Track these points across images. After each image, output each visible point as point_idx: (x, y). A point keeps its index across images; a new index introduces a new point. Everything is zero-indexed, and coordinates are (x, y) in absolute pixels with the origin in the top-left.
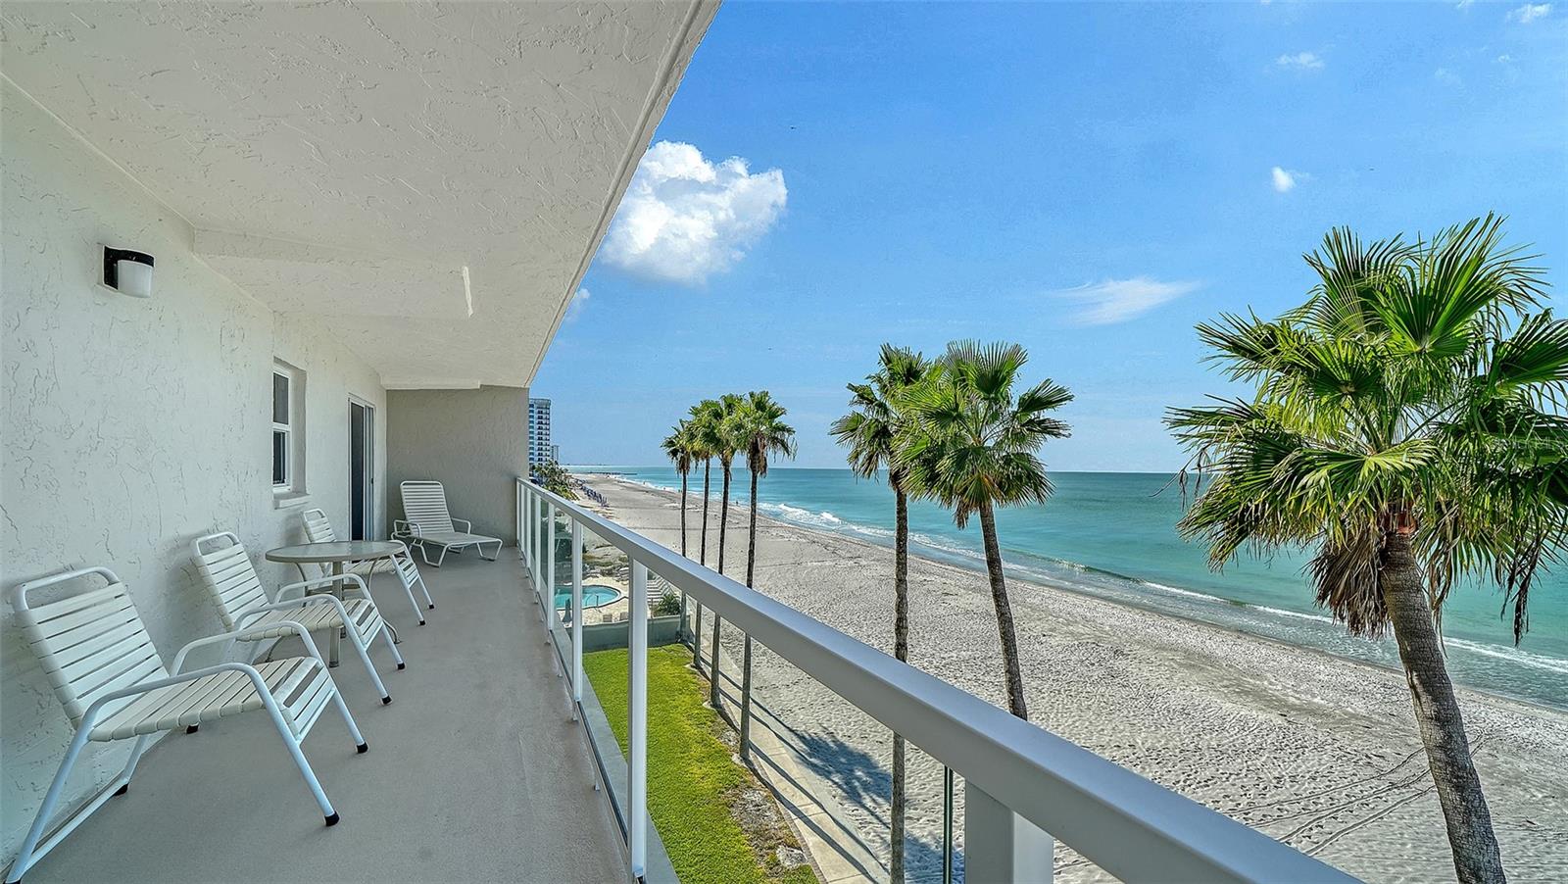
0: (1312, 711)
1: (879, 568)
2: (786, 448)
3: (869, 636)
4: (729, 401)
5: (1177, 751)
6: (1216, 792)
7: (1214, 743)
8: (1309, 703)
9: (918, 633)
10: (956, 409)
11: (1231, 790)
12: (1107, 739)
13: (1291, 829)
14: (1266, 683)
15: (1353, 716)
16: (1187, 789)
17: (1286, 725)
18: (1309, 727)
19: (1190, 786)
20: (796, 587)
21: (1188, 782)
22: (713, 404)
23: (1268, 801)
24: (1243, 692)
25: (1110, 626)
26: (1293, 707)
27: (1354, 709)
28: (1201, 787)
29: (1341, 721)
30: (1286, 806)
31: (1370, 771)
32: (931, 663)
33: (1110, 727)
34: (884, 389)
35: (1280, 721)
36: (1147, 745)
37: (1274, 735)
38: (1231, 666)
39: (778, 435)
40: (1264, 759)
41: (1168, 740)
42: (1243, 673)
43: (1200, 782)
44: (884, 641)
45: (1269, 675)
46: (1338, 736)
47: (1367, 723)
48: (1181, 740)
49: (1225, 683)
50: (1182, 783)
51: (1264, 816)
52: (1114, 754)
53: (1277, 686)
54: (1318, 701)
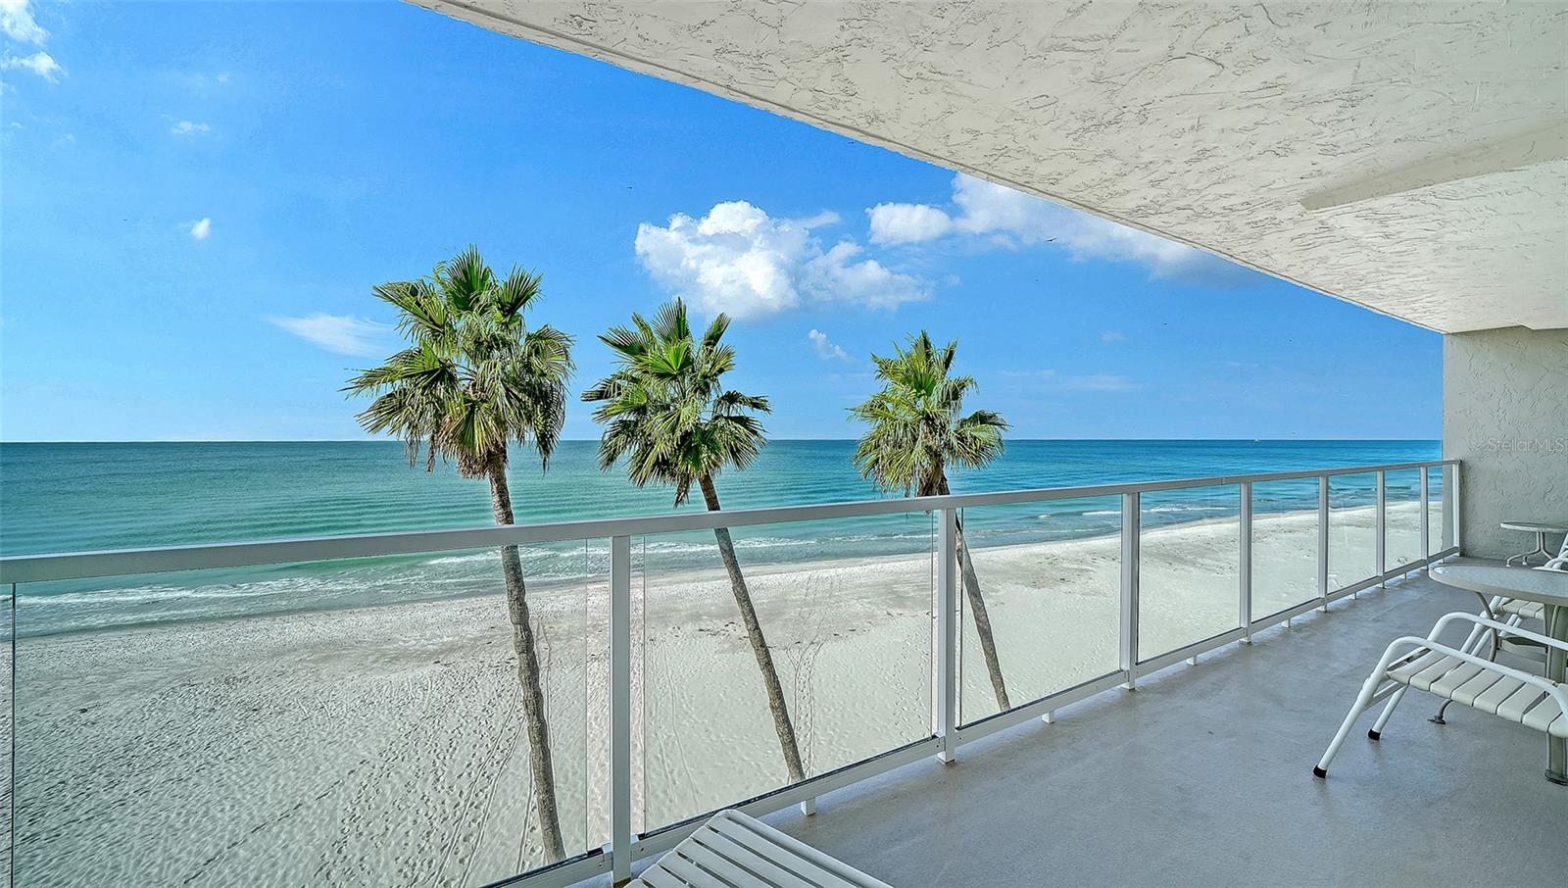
0: (451, 649)
5: (403, 738)
7: (417, 714)
8: (444, 644)
11: (472, 739)
14: (402, 644)
15: (476, 639)
16: (447, 763)
17: (446, 669)
18: (464, 665)
19: (445, 759)
21: (441, 758)
23: (498, 730)
24: (392, 659)
26: (436, 653)
27: (471, 635)
28: (453, 752)
29: (473, 647)
30: (510, 725)
35: (439, 668)
36: (375, 751)
37: (447, 681)
38: (361, 642)
40: (461, 702)
41: (385, 736)
42: (376, 644)
43: (448, 751)
45: (397, 636)
46: (482, 658)
47: (487, 641)
48: (395, 729)
49: (371, 658)
50: (438, 761)
51: (508, 741)
52: (357, 780)
53: (411, 640)
54: (445, 639)
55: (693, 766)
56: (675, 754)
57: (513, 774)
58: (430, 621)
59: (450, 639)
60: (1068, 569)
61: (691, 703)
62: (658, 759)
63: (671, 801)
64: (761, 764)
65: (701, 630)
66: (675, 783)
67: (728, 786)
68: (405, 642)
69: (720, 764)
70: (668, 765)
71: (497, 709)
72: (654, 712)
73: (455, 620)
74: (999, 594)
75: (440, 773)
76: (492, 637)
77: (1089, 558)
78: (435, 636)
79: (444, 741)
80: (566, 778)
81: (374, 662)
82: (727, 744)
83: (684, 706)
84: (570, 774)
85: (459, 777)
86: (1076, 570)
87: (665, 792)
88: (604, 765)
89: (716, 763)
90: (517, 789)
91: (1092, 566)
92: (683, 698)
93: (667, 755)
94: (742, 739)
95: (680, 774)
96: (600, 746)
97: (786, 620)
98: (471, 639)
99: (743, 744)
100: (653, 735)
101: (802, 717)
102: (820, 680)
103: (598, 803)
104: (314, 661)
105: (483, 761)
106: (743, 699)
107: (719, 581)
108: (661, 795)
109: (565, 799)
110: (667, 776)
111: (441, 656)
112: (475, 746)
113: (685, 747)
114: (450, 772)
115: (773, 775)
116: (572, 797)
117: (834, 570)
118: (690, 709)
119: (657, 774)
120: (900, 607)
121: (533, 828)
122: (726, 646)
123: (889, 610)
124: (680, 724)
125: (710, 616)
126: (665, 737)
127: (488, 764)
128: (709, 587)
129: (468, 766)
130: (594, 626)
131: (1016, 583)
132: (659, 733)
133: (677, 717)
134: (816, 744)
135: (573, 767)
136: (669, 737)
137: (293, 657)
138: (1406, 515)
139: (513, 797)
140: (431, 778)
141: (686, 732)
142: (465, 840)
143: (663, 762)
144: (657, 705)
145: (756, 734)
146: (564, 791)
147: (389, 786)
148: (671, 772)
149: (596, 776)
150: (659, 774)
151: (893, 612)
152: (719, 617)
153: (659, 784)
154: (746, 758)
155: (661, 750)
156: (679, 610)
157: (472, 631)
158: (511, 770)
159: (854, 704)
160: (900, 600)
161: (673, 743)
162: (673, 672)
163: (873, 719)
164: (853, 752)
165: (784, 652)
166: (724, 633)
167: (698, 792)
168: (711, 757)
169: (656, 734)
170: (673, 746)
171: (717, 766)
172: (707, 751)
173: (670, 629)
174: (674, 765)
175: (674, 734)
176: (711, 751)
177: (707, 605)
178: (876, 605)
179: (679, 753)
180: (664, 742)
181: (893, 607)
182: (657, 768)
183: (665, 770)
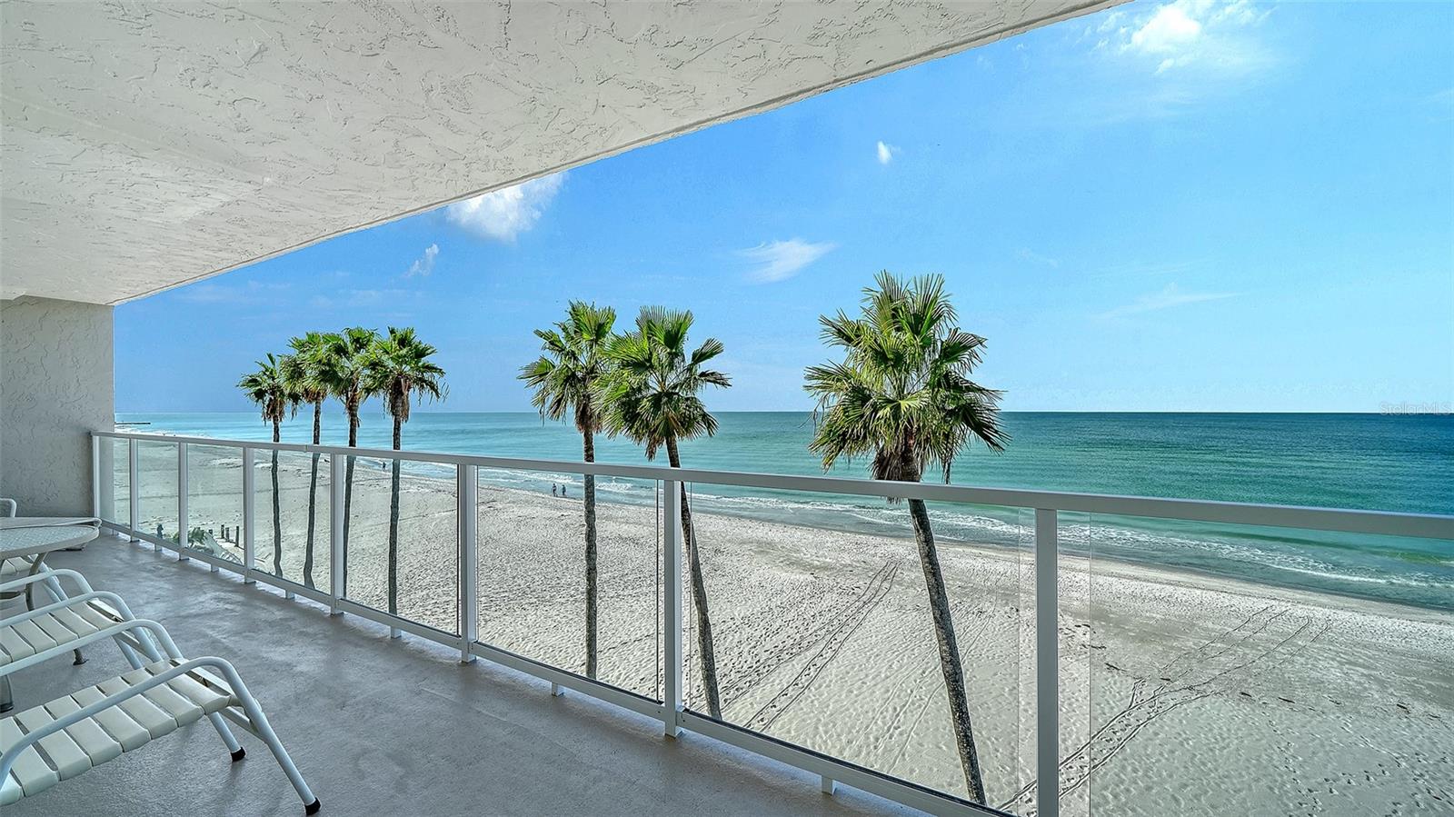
0: (825, 568)
1: (515, 509)
2: (433, 388)
3: (514, 578)
4: (357, 335)
5: (759, 614)
6: (782, 636)
7: (779, 603)
8: (824, 563)
9: (562, 565)
10: (649, 360)
11: (791, 632)
12: (717, 618)
13: (822, 646)
14: (802, 555)
15: (845, 566)
17: (814, 579)
18: (826, 579)
20: (424, 541)
22: (333, 337)
23: (810, 632)
24: (791, 563)
25: (710, 532)
26: (817, 567)
27: (846, 561)
28: (775, 635)
29: (839, 570)
30: (819, 633)
31: (855, 597)
32: (577, 590)
33: (717, 608)
34: (569, 338)
35: (811, 578)
36: (742, 615)
37: (808, 588)
38: (783, 547)
39: (427, 376)
40: (805, 606)
41: (753, 609)
42: (790, 551)
44: (530, 579)
45: (803, 549)
46: (839, 581)
47: (851, 569)
48: (761, 607)
49: (782, 559)
51: (809, 643)
53: (808, 556)
54: (828, 560)
55: (917, 734)
56: (913, 716)
57: (793, 665)
59: (831, 560)
62: (895, 709)
63: (875, 747)
66: (891, 738)
67: (935, 769)
69: (944, 748)
70: (899, 721)
71: (820, 619)
72: (927, 673)
75: (759, 644)
76: (857, 567)
79: (775, 625)
80: (820, 686)
84: (824, 685)
85: (764, 651)
87: (877, 739)
88: (852, 692)
89: (941, 745)
90: (787, 676)
93: (905, 712)
94: (989, 739)
95: (901, 734)
97: (1172, 648)
99: (984, 743)
100: (909, 691)
102: (1156, 734)
108: (872, 739)
109: (806, 699)
110: (889, 730)
111: (815, 571)
113: (927, 714)
116: (812, 702)
120: (1443, 703)
121: (775, 706)
123: (1407, 701)
124: (940, 694)
126: (917, 697)
127: (785, 652)
132: (918, 692)
135: (831, 681)
136: (921, 699)
137: (749, 546)
141: (940, 704)
142: (737, 690)
143: (898, 715)
145: (1010, 744)
146: (811, 695)
148: (896, 728)
149: (840, 696)
150: (885, 724)
151: (1418, 707)
152: (1074, 614)
153: (877, 730)
155: (904, 706)
158: (794, 662)
161: (920, 706)
162: (976, 647)
165: (1132, 682)
166: (1067, 631)
167: (903, 755)
168: (943, 737)
169: (912, 692)
170: (916, 709)
171: (940, 748)
172: (945, 729)
173: (1007, 609)
174: (904, 724)
175: (927, 699)
176: (947, 731)
177: (1071, 598)
178: (1382, 683)
179: (916, 716)
180: (913, 701)
181: (1417, 695)
182: (888, 718)
183: (893, 723)
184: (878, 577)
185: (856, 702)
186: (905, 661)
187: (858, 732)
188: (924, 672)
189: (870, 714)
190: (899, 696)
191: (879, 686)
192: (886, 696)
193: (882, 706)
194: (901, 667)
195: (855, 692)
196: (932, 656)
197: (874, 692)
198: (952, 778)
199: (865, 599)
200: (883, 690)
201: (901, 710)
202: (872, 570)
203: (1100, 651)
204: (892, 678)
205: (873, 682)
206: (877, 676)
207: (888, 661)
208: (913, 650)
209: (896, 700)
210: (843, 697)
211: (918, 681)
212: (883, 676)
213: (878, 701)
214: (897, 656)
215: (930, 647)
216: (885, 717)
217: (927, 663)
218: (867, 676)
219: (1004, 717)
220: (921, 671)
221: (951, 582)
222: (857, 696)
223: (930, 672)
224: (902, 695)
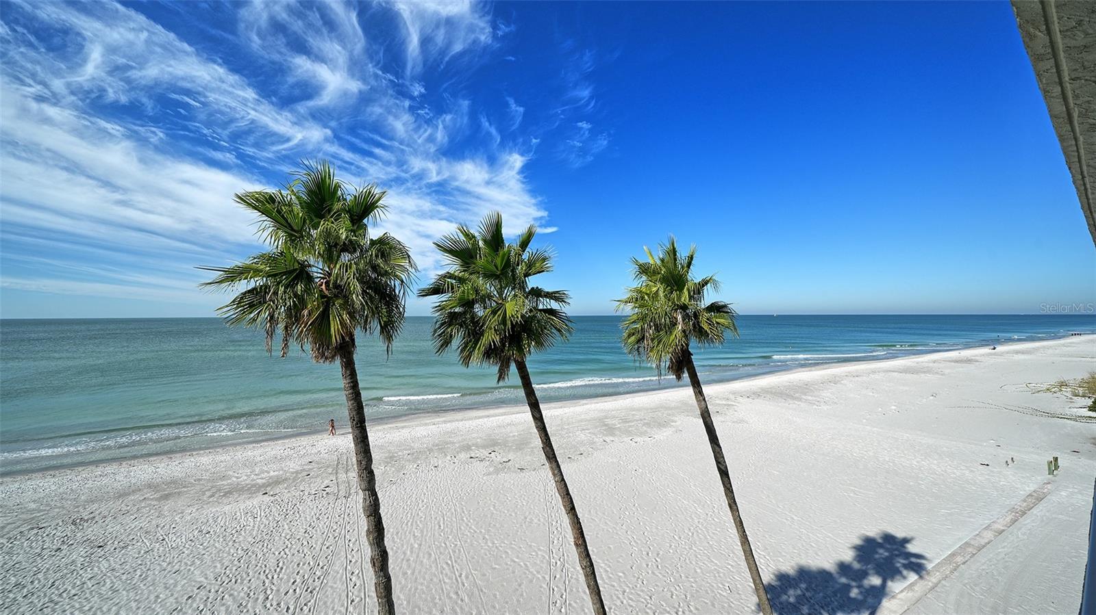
0: (277, 482)
5: (236, 562)
6: (290, 567)
7: (250, 539)
8: (271, 478)
11: (296, 559)
13: (343, 553)
14: (235, 479)
15: (297, 472)
16: (275, 582)
17: (272, 498)
18: (284, 492)
19: (273, 578)
21: (270, 577)
23: (318, 548)
24: (226, 492)
26: (265, 485)
27: (293, 469)
28: (280, 572)
29: (294, 479)
30: (327, 544)
31: (332, 498)
35: (268, 498)
36: (211, 576)
37: (273, 509)
38: (199, 480)
41: (220, 561)
43: (275, 570)
45: (231, 473)
46: (302, 488)
47: (306, 473)
48: (229, 554)
49: (208, 494)
50: (267, 581)
51: (326, 558)
52: (195, 605)
53: (244, 477)
54: (272, 473)
55: (476, 570)
56: (462, 560)
57: (332, 587)
58: (259, 459)
59: (276, 473)
60: (719, 404)
61: (470, 516)
62: (447, 563)
63: (462, 600)
64: (528, 563)
65: (471, 458)
66: (464, 586)
67: (505, 584)
68: (237, 478)
69: (497, 566)
70: (457, 570)
71: (316, 531)
72: (442, 525)
73: (279, 457)
74: (677, 424)
75: (269, 592)
76: (310, 469)
77: (732, 397)
78: (262, 472)
79: (272, 562)
81: (211, 497)
82: (501, 549)
83: (465, 519)
85: (285, 594)
86: (725, 405)
87: (457, 593)
88: (406, 573)
89: (494, 565)
91: (734, 402)
92: (463, 512)
93: (456, 561)
94: (512, 544)
95: (467, 577)
96: (402, 557)
97: (532, 447)
98: (293, 473)
99: (512, 548)
100: (443, 545)
101: (554, 523)
103: (404, 608)
104: (156, 499)
105: (306, 577)
106: (508, 511)
107: (480, 420)
108: (454, 597)
110: (457, 581)
111: (269, 489)
112: (299, 564)
113: (469, 553)
114: (278, 590)
115: (538, 572)
117: (562, 410)
118: (469, 521)
119: (449, 578)
120: (611, 435)
122: (491, 469)
123: (604, 438)
124: (463, 534)
125: (477, 446)
126: (453, 545)
127: (311, 581)
128: (474, 424)
129: (294, 583)
130: (391, 457)
131: (688, 416)
132: (447, 543)
133: (460, 528)
134: (567, 545)
136: (456, 545)
137: (137, 497)
138: (927, 365)
139: (333, 608)
140: (262, 597)
141: (469, 541)
143: (453, 567)
144: (444, 519)
145: (521, 539)
147: (223, 608)
148: (460, 576)
149: (400, 583)
150: (450, 578)
151: (607, 439)
152: (484, 447)
153: (451, 587)
154: (517, 560)
155: (451, 557)
156: (454, 443)
157: (293, 466)
158: (330, 584)
159: (590, 511)
160: (610, 430)
161: (459, 550)
162: (454, 491)
163: (606, 523)
164: (594, 549)
165: (534, 473)
166: (488, 459)
167: (482, 591)
168: (490, 560)
169: (445, 544)
170: (459, 553)
171: (495, 568)
172: (486, 555)
173: (449, 458)
174: (462, 569)
175: (459, 543)
176: (489, 556)
177: (474, 438)
178: (594, 434)
179: (465, 559)
180: (452, 550)
181: (607, 436)
182: (449, 573)
183: (455, 574)
184: (339, 471)
185: (416, 578)
186: (421, 525)
187: (440, 599)
188: (440, 526)
189: (435, 580)
190: (441, 553)
191: (421, 555)
192: (432, 559)
193: (437, 568)
194: (422, 532)
195: (409, 572)
196: (434, 512)
197: (422, 562)
198: (517, 581)
199: (342, 493)
200: (426, 556)
201: (452, 562)
202: (328, 467)
203: (510, 463)
204: (424, 543)
205: (414, 555)
206: (412, 549)
207: (410, 533)
208: (418, 515)
209: (442, 557)
210: (403, 582)
211: (442, 534)
212: (416, 546)
213: (431, 566)
214: (412, 525)
215: (428, 506)
216: (447, 574)
217: (436, 518)
218: (405, 553)
219: (506, 526)
220: (437, 527)
221: (400, 453)
222: (413, 573)
223: (444, 524)
224: (442, 550)
